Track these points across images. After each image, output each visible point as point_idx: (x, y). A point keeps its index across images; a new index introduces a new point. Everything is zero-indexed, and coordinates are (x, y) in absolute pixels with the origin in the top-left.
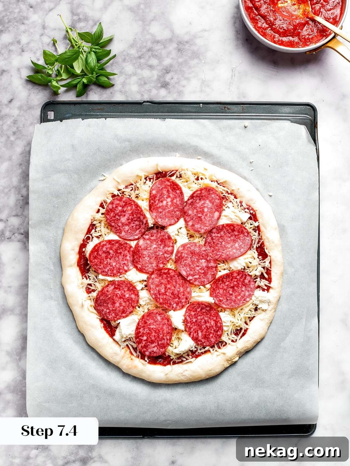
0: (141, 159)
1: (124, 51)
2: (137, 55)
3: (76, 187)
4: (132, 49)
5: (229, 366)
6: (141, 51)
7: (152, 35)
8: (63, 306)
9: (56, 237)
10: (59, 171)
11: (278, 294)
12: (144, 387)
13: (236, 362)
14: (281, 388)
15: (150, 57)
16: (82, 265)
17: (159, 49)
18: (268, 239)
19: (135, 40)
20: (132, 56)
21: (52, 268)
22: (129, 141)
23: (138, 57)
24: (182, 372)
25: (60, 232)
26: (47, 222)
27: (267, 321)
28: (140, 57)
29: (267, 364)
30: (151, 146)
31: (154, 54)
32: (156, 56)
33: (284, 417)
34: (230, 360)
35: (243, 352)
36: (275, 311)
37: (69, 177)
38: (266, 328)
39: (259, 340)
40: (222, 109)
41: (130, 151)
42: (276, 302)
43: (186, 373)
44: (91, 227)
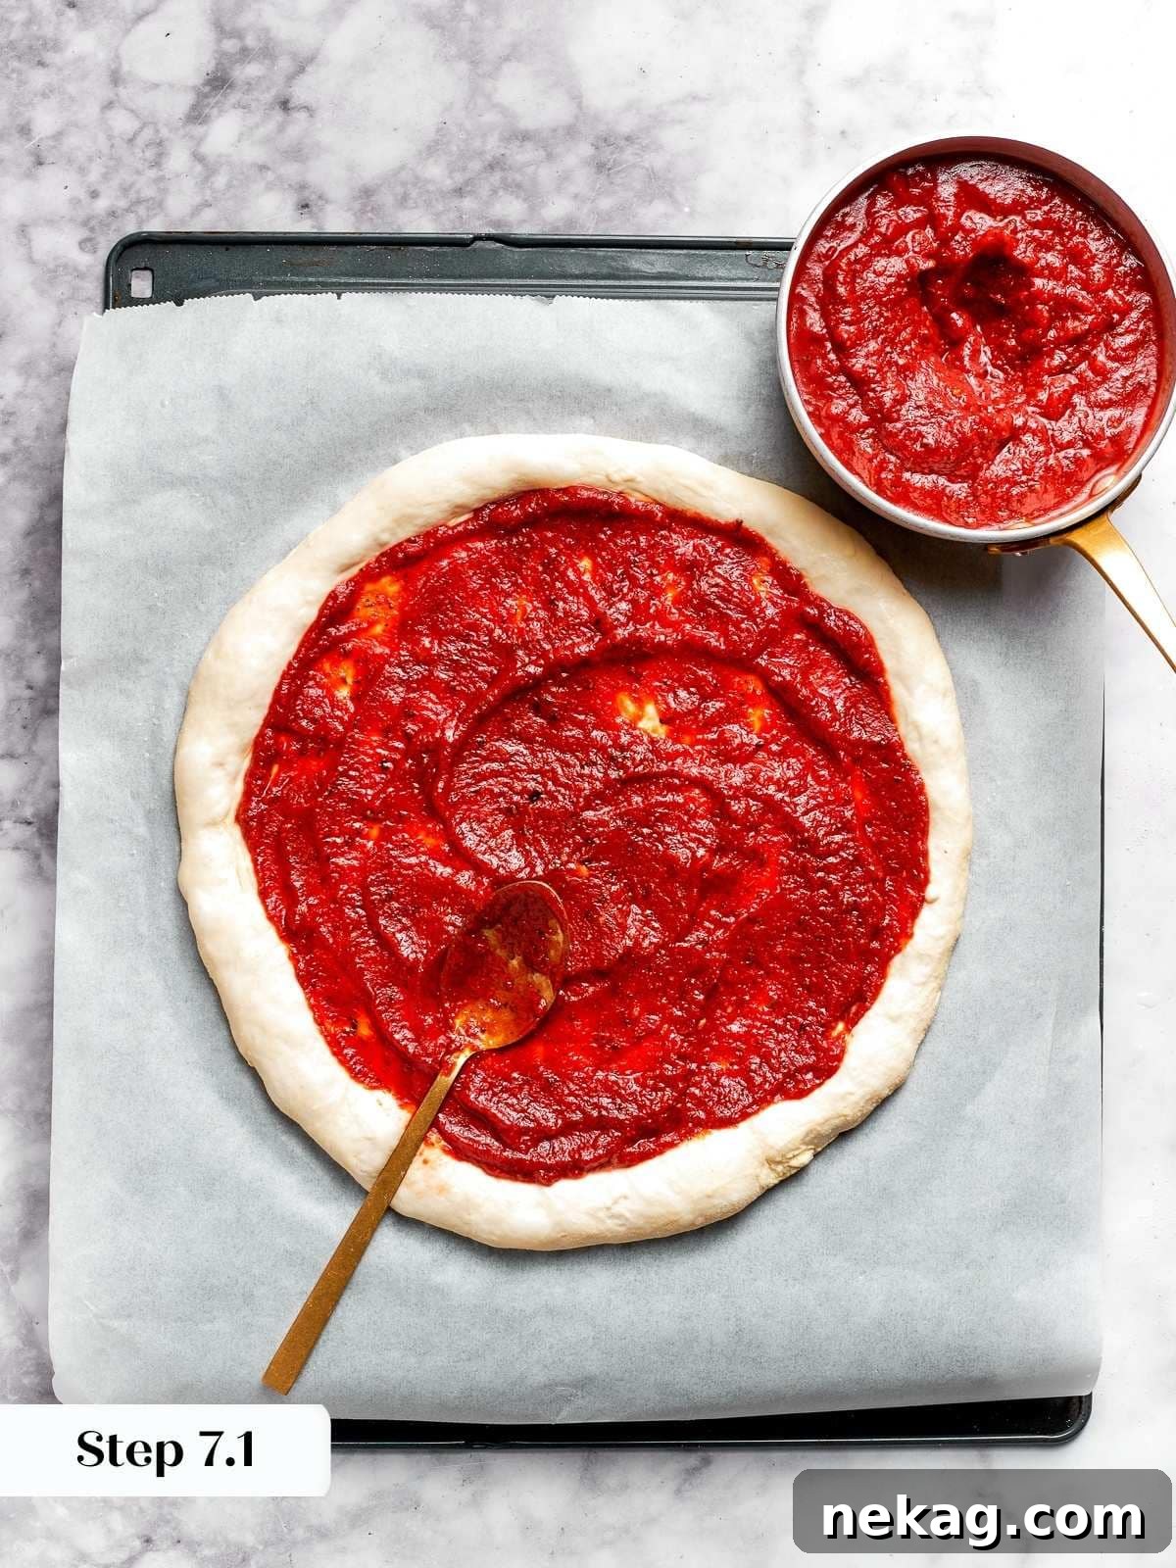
0: (465, 440)
1: (403, 167)
2: (448, 184)
3: (229, 540)
4: (431, 160)
5: (776, 1182)
6: (464, 169)
7: (504, 111)
8: (182, 968)
9: (158, 718)
10: (173, 482)
11: (951, 927)
12: (474, 1260)
13: (800, 1173)
14: (967, 1268)
15: (495, 192)
16: (252, 818)
17: (529, 164)
18: (917, 727)
19: (442, 129)
20: (431, 188)
21: (142, 830)
22: (422, 374)
23: (455, 191)
24: (609, 1203)
25: (172, 701)
26: (124, 663)
27: (914, 1024)
28: (459, 192)
29: (915, 1180)
30: (500, 394)
31: (510, 180)
32: (519, 186)
33: (976, 1373)
34: (779, 1163)
35: (828, 1136)
36: (941, 988)
37: (204, 504)
38: (910, 1046)
39: (886, 1092)
40: (756, 266)
41: (426, 410)
42: (942, 954)
43: (622, 1208)
44: (289, 684)
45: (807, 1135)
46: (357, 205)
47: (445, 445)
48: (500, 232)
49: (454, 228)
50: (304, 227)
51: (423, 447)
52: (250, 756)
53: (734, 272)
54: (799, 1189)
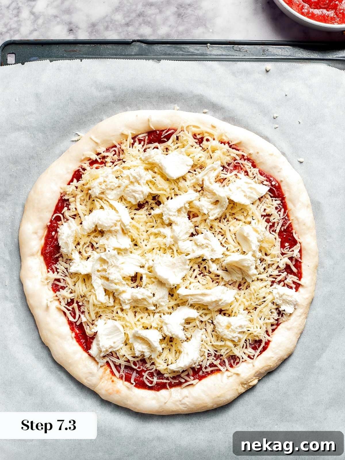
0: (127, 112)
1: (107, 16)
2: (123, 22)
3: (40, 150)
4: (117, 13)
5: (244, 391)
6: (129, 16)
8: (22, 309)
9: (14, 216)
10: (19, 129)
11: (311, 295)
13: (254, 387)
15: (140, 24)
16: (47, 253)
17: (153, 14)
18: (297, 219)
19: (121, 2)
20: (117, 23)
21: (8, 257)
22: (112, 88)
23: (126, 24)
24: (181, 399)
25: (19, 209)
27: (297, 331)
29: (297, 390)
30: (141, 96)
31: (146, 20)
32: (149, 22)
34: (246, 384)
35: (263, 373)
36: (306, 318)
37: (31, 136)
38: (295, 340)
39: (286, 357)
40: (236, 50)
41: (113, 101)
42: (307, 305)
43: (186, 401)
44: (61, 203)
45: (256, 373)
46: (90, 30)
47: (120, 114)
48: (142, 39)
49: (125, 38)
50: (71, 37)
51: (111, 115)
52: (47, 230)
53: (228, 53)
54: (252, 393)
